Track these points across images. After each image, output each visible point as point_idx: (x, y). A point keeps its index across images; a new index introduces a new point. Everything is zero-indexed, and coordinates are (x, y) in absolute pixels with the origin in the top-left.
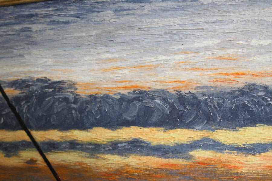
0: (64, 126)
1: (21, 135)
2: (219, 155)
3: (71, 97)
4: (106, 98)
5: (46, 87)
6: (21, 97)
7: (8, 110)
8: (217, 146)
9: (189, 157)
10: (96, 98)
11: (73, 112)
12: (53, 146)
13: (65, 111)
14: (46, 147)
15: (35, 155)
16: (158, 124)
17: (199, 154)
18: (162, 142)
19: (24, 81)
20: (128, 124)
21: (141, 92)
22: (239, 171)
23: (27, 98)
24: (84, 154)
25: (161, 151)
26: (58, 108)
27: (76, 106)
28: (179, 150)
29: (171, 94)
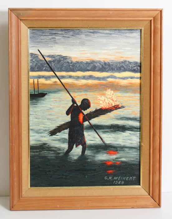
0: (67, 70)
1: (51, 73)
2: (115, 80)
3: (70, 61)
4: (82, 62)
5: (61, 58)
6: (51, 61)
7: (46, 65)
8: (115, 77)
9: (107, 80)
10: (78, 62)
11: (71, 66)
12: (63, 77)
13: (68, 66)
14: (61, 77)
15: (57, 80)
16: (98, 71)
17: (110, 80)
18: (99, 76)
19: (53, 56)
20: (88, 70)
21: (93, 61)
22: (120, 84)
23: (54, 61)
24: (74, 79)
25: (98, 78)
26: (65, 65)
27: (71, 65)
28: (104, 78)
29: (102, 62)
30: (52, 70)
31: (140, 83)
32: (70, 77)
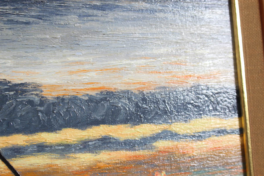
3: (37, 99)
4: (74, 100)
5: (6, 90)
10: (63, 99)
11: (40, 114)
12: (18, 151)
13: (31, 114)
14: (9, 153)
16: (125, 121)
17: (161, 144)
18: (130, 137)
20: (97, 123)
21: (108, 93)
22: (191, 154)
24: (54, 155)
25: (129, 144)
26: (22, 111)
27: (42, 109)
28: (145, 142)
29: (135, 95)
31: (242, 146)
32: (41, 148)
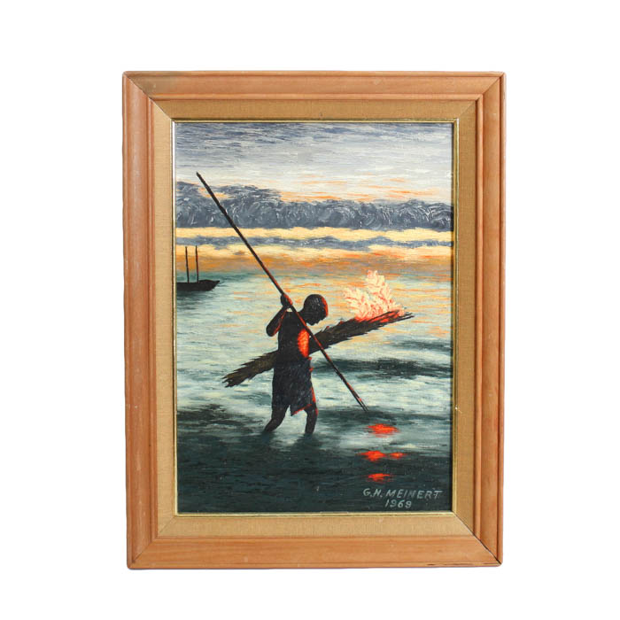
0: (268, 225)
1: (231, 232)
2: (389, 248)
3: (276, 202)
4: (305, 205)
5: (254, 194)
6: (229, 201)
7: (218, 211)
8: (388, 242)
9: (367, 250)
10: (296, 204)
11: (278, 214)
12: (259, 241)
13: (271, 214)
14: (253, 241)
15: (243, 248)
16: (346, 226)
17: (375, 248)
18: (349, 239)
19: (233, 188)
20: (322, 225)
21: (333, 202)
22: (402, 259)
23: (236, 202)
24: (286, 247)
25: (347, 245)
26: (264, 211)
27: (279, 210)
28: (361, 245)
29: (356, 204)
30: (232, 223)
31: (452, 257)
32: (277, 241)
